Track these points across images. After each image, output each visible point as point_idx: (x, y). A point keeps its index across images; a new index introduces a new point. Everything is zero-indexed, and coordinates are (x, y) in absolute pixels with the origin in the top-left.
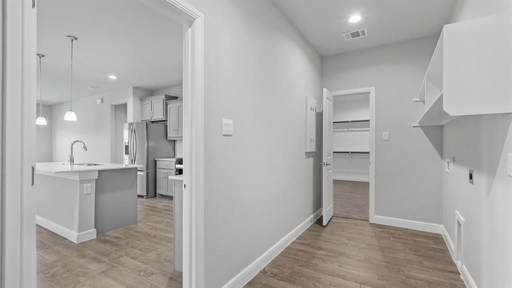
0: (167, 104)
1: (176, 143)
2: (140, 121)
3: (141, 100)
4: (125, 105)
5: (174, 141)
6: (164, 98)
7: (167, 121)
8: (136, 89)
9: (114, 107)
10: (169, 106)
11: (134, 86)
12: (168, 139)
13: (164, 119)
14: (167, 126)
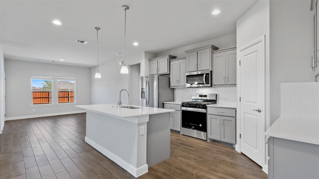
0: (170, 62)
1: (174, 91)
2: (149, 75)
3: (150, 60)
4: (139, 65)
5: (174, 89)
6: (168, 58)
7: (169, 74)
8: (146, 52)
9: (130, 67)
10: (171, 63)
11: (146, 51)
12: (171, 87)
13: (168, 73)
14: (170, 78)
